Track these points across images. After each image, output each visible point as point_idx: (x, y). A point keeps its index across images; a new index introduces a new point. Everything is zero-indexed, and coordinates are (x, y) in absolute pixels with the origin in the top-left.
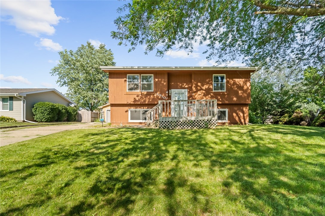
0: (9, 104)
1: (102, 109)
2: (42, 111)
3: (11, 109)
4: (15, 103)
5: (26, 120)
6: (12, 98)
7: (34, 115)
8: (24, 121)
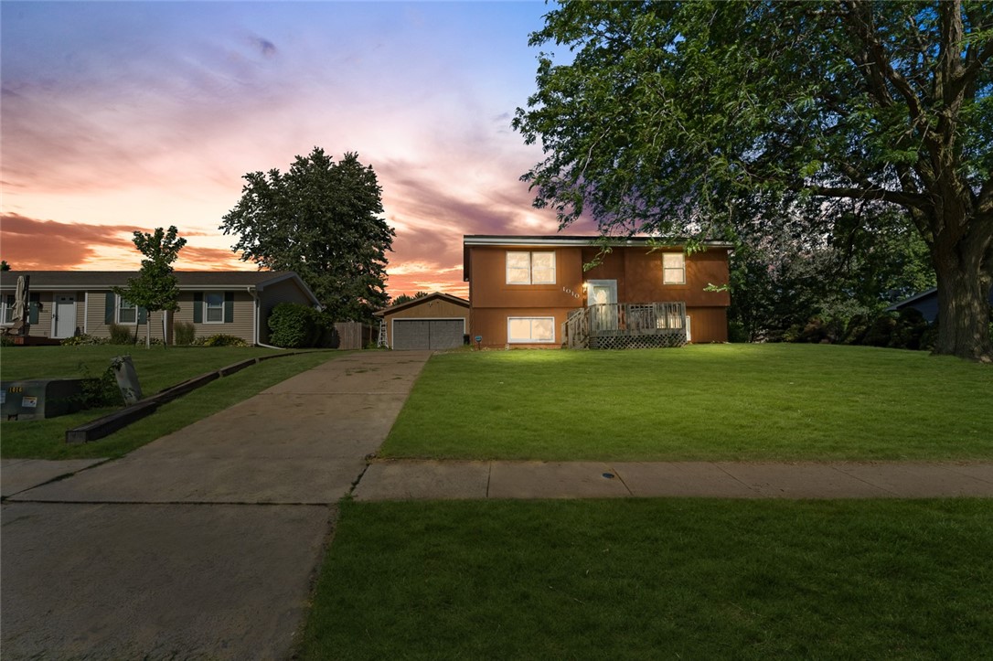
0: (223, 307)
1: (382, 317)
2: (292, 322)
3: (229, 319)
4: (238, 306)
5: (261, 342)
6: (230, 296)
7: (272, 332)
8: (257, 345)
